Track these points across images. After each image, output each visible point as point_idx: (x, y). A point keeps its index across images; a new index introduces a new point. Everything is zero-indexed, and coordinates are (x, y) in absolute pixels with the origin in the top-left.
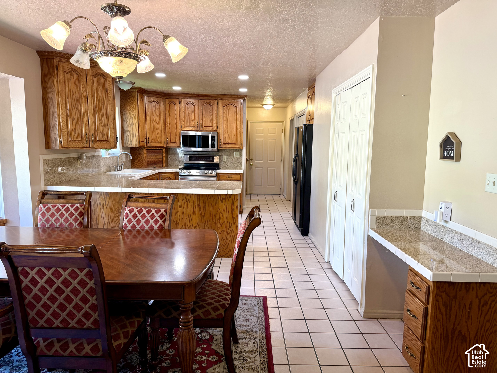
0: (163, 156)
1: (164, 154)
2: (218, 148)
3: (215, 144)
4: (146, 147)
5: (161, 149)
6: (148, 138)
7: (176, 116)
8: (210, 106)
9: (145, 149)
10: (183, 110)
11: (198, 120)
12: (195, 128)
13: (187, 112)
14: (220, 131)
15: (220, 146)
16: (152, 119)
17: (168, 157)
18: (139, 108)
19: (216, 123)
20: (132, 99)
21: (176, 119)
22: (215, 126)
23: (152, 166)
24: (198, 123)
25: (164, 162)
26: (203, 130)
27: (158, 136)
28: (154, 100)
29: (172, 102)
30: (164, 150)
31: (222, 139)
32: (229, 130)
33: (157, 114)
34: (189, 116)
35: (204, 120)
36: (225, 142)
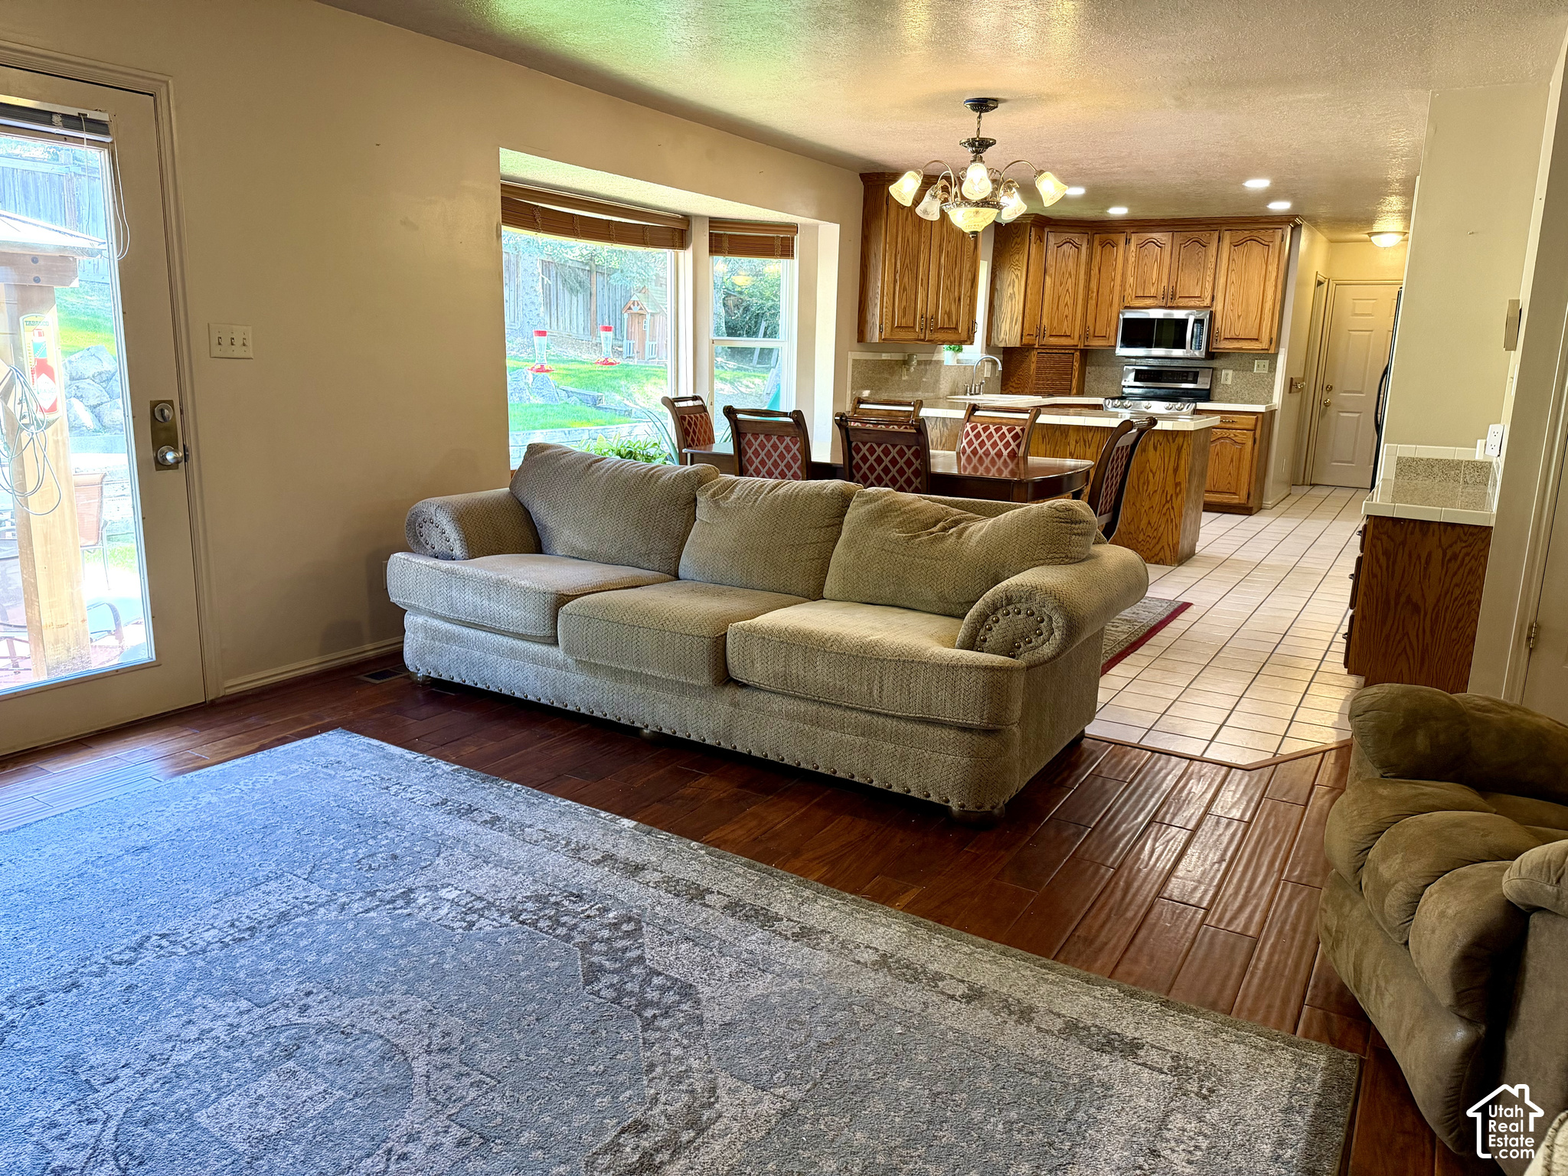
0: (1074, 368)
1: (1076, 364)
2: (1210, 350)
3: (1201, 340)
4: (1037, 348)
5: (1070, 352)
6: (1043, 326)
7: (1113, 273)
8: (1200, 247)
9: (1035, 352)
10: (1133, 259)
11: (1165, 283)
12: (1156, 302)
13: (1140, 263)
14: (1218, 307)
15: (1215, 344)
16: (1058, 283)
17: (1088, 373)
18: (1031, 261)
19: (1210, 287)
20: (1019, 240)
21: (1113, 280)
22: (1206, 295)
23: (1047, 390)
24: (1166, 288)
25: (1074, 383)
26: (1176, 305)
27: (1067, 321)
28: (1067, 240)
29: (1108, 241)
30: (1078, 355)
31: (1221, 326)
32: (1243, 303)
33: (1071, 271)
34: (1144, 272)
35: (1181, 280)
36: (1228, 335)
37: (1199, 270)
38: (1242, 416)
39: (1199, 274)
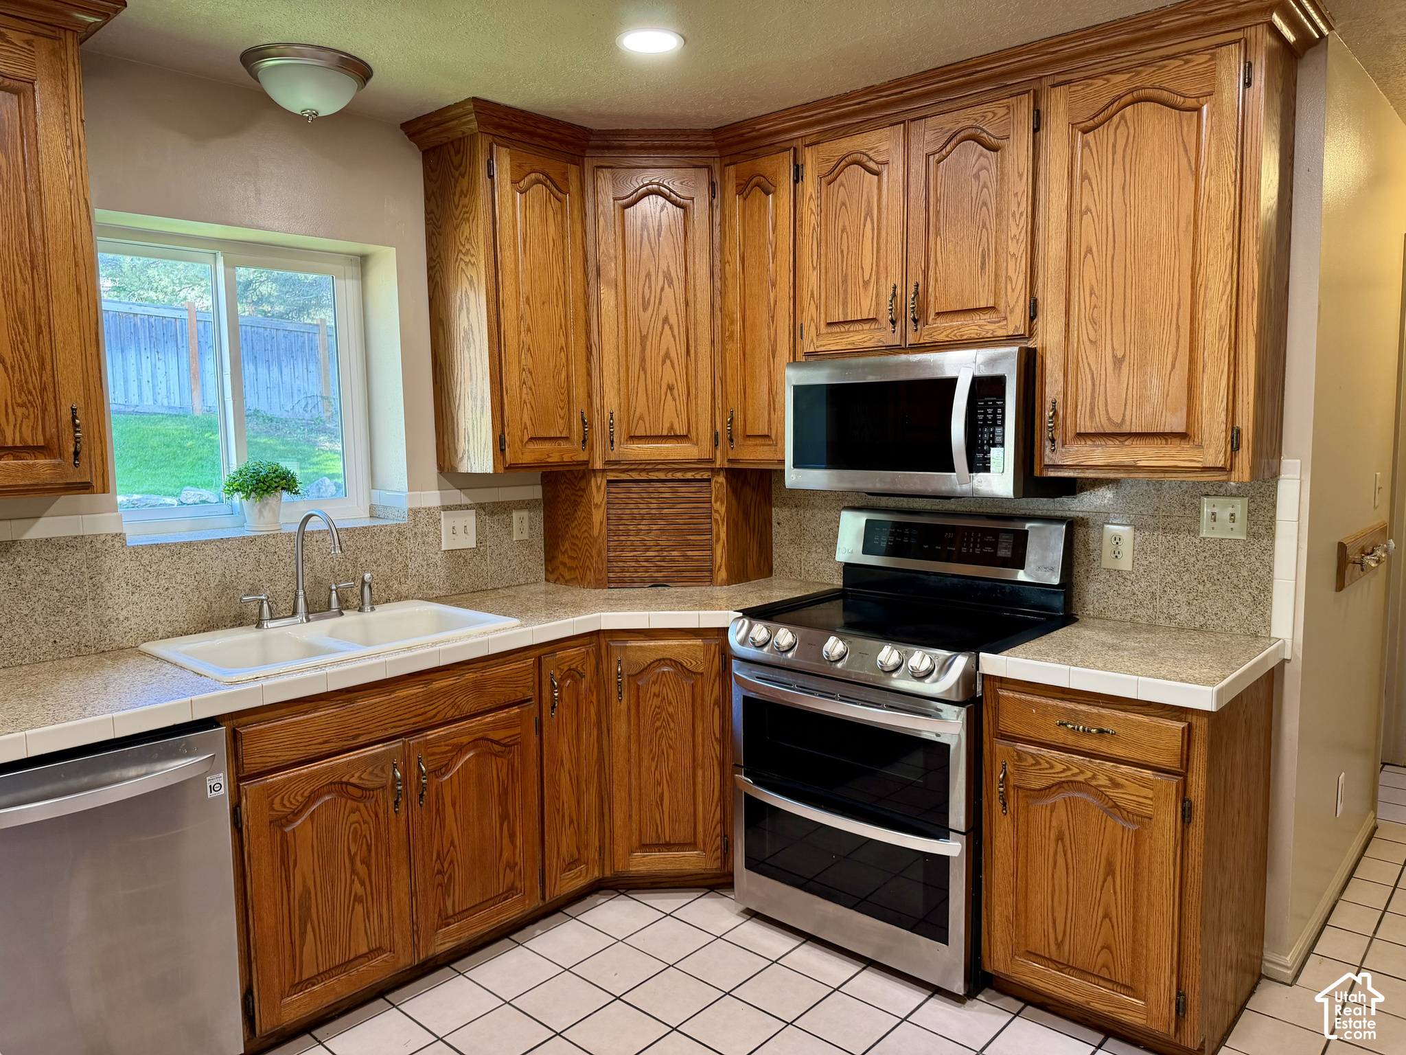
0: (716, 516)
1: (720, 508)
2: (1037, 473)
3: (998, 439)
4: (604, 470)
5: (698, 477)
6: (607, 415)
7: (772, 267)
8: (981, 155)
9: (598, 480)
10: (815, 219)
11: (895, 277)
12: (878, 335)
13: (831, 227)
14: (1049, 335)
15: (1047, 451)
17: (774, 524)
19: (1022, 277)
21: (774, 283)
22: (1011, 298)
23: (647, 575)
24: (898, 291)
25: (720, 553)
26: (927, 339)
27: (674, 399)
28: (650, 187)
29: (755, 180)
30: (722, 483)
31: (1065, 395)
32: (1128, 318)
33: (669, 270)
34: (842, 252)
35: (936, 263)
36: (1088, 424)
37: (984, 225)
38: (1131, 716)
39: (984, 239)
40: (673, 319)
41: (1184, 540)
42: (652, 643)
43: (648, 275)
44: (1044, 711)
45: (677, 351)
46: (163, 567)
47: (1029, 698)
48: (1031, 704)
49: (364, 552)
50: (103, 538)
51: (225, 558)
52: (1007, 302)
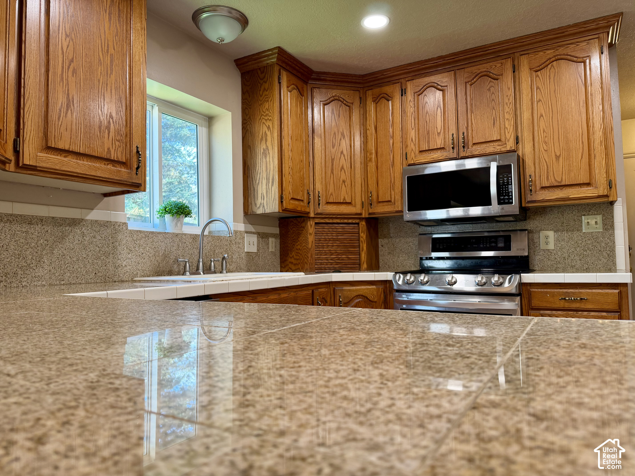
0: (361, 239)
1: (363, 236)
2: (523, 205)
3: (510, 190)
4: (314, 218)
5: (354, 222)
6: (317, 192)
7: (391, 130)
8: (490, 81)
9: (311, 222)
10: (412, 110)
11: (453, 130)
12: (445, 154)
13: (421, 112)
14: (526, 150)
15: (529, 195)
16: (329, 145)
17: (380, 246)
18: (285, 109)
19: (512, 127)
21: (392, 137)
22: (508, 136)
23: (332, 266)
24: (455, 136)
25: (364, 256)
26: (470, 154)
27: (345, 186)
28: (335, 97)
29: (382, 95)
30: (364, 225)
31: (535, 172)
32: (560, 140)
33: (343, 132)
34: (426, 122)
35: (472, 124)
36: (546, 183)
37: (494, 108)
38: (594, 291)
39: (494, 113)
40: (345, 152)
41: (576, 234)
42: (354, 288)
43: (335, 134)
44: (553, 295)
45: (347, 166)
46: (142, 243)
47: (545, 290)
48: (547, 293)
49: (217, 248)
50: (119, 224)
51: (166, 242)
52: (506, 137)
